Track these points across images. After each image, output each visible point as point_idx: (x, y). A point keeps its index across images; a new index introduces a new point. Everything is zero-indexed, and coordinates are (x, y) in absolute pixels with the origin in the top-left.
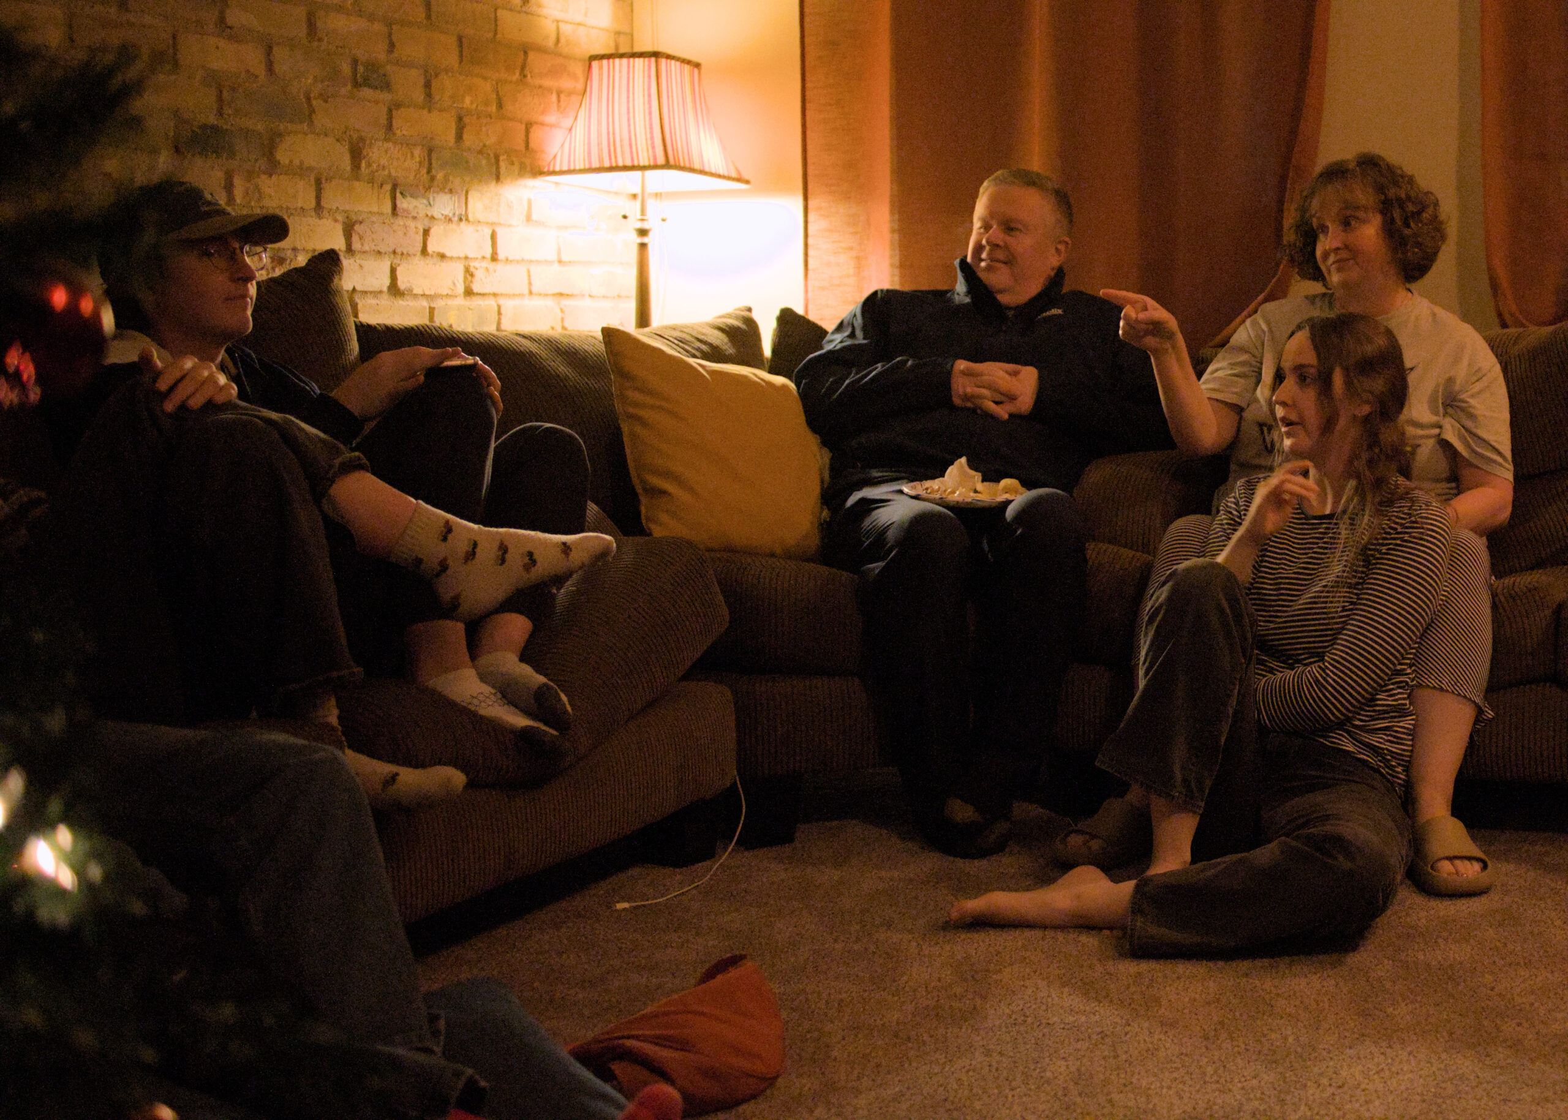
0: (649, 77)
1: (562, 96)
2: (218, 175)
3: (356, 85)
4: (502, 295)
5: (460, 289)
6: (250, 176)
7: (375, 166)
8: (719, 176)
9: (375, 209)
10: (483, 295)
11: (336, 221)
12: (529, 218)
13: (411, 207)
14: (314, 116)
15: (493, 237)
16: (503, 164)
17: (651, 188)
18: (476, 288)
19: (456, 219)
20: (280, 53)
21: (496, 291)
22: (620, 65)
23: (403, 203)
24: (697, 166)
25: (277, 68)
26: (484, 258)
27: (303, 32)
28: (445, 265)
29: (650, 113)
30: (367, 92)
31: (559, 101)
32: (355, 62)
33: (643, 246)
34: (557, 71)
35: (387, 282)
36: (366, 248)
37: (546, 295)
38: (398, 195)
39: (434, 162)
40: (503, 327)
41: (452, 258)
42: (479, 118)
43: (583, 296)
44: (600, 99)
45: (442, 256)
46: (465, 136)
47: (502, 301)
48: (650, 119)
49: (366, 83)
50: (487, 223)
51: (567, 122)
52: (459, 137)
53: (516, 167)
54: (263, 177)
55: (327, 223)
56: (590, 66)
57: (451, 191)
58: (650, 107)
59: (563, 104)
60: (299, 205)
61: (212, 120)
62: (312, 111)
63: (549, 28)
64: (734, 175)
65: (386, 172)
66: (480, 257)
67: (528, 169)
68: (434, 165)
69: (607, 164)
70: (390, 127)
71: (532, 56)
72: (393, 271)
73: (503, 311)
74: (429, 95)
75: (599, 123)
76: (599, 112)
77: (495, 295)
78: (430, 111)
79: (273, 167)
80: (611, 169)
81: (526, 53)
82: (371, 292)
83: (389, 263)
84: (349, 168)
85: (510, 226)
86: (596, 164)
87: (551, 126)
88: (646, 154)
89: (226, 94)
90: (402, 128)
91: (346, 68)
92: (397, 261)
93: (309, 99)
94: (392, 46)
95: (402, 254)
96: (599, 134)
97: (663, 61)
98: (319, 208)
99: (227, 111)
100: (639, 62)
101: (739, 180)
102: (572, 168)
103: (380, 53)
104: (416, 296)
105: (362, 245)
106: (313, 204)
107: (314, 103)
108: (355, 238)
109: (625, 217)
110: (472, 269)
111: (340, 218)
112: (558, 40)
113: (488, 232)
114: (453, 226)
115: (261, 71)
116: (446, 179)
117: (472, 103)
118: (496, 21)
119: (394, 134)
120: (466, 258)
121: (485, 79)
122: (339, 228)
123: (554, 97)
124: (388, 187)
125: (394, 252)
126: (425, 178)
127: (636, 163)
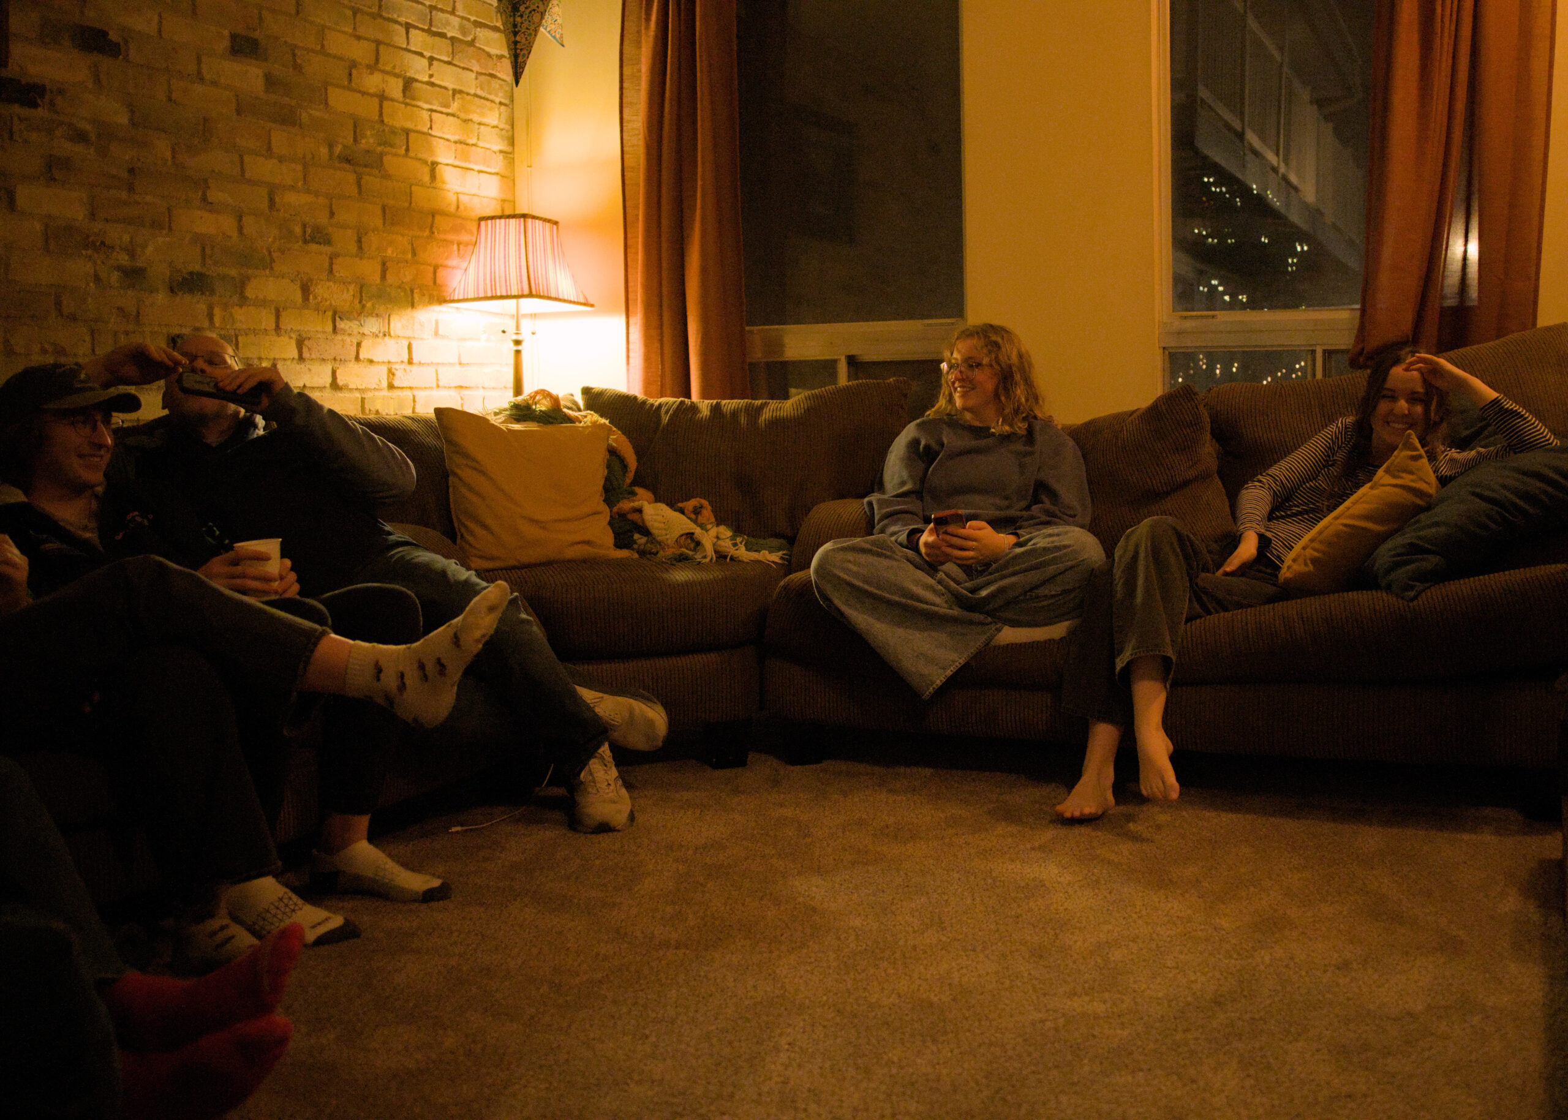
0: (519, 232)
1: (461, 246)
2: (202, 307)
3: (305, 242)
4: (416, 388)
5: (385, 384)
6: (225, 307)
7: (319, 298)
8: (570, 302)
9: (319, 329)
10: (402, 388)
11: (291, 338)
12: (436, 333)
13: (347, 327)
14: (273, 265)
15: (410, 347)
16: (416, 296)
17: (523, 311)
18: (396, 383)
19: (381, 335)
20: (248, 221)
21: (412, 385)
22: (500, 224)
23: (341, 325)
24: (553, 295)
25: (245, 231)
26: (402, 362)
27: (264, 205)
28: (374, 369)
29: (520, 258)
30: (314, 247)
31: (459, 250)
32: (304, 226)
33: (518, 352)
34: (456, 229)
35: (329, 380)
36: (313, 356)
37: (450, 388)
38: (337, 319)
39: (363, 295)
40: (417, 411)
41: (378, 362)
42: (397, 263)
43: (478, 387)
44: (485, 248)
45: (371, 361)
46: (388, 276)
47: (416, 393)
48: (520, 262)
49: (313, 240)
50: (404, 337)
51: (464, 265)
52: (383, 276)
53: (426, 298)
54: (237, 308)
55: (284, 339)
56: (479, 225)
57: (377, 315)
58: (520, 254)
59: (462, 252)
60: (263, 327)
61: (197, 268)
62: (272, 261)
63: (451, 198)
64: (582, 300)
65: (328, 303)
66: (399, 361)
67: (436, 298)
68: (364, 297)
69: (489, 295)
70: (331, 271)
71: (438, 218)
72: (334, 373)
73: (417, 399)
74: (360, 248)
75: (485, 265)
76: (485, 258)
77: (411, 388)
78: (361, 259)
79: (243, 301)
80: (492, 298)
81: (433, 216)
82: (318, 388)
83: (331, 367)
84: (301, 300)
85: (422, 339)
86: (482, 295)
87: (453, 268)
88: (516, 287)
89: (208, 251)
90: (340, 271)
91: (298, 230)
92: (337, 365)
93: (270, 252)
94: (332, 214)
95: (341, 360)
96: (485, 274)
97: (529, 221)
98: (278, 328)
99: (209, 262)
100: (512, 221)
101: (585, 304)
102: (466, 297)
103: (323, 219)
104: (351, 390)
105: (311, 354)
106: (273, 326)
107: (275, 255)
108: (305, 350)
109: (504, 332)
110: (393, 370)
111: (294, 336)
112: (458, 207)
113: (405, 343)
114: (379, 340)
115: (235, 235)
116: (373, 306)
117: (392, 253)
118: (411, 193)
119: (335, 276)
120: (389, 362)
121: (403, 235)
122: (293, 344)
123: (455, 247)
124: (330, 314)
125: (335, 359)
126: (358, 306)
127: (509, 294)
